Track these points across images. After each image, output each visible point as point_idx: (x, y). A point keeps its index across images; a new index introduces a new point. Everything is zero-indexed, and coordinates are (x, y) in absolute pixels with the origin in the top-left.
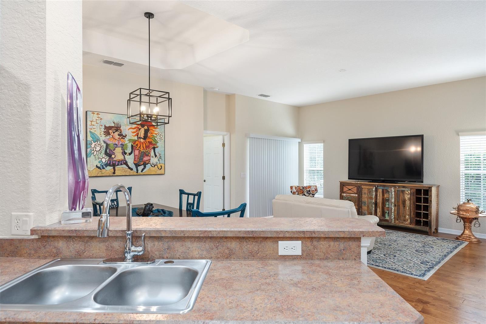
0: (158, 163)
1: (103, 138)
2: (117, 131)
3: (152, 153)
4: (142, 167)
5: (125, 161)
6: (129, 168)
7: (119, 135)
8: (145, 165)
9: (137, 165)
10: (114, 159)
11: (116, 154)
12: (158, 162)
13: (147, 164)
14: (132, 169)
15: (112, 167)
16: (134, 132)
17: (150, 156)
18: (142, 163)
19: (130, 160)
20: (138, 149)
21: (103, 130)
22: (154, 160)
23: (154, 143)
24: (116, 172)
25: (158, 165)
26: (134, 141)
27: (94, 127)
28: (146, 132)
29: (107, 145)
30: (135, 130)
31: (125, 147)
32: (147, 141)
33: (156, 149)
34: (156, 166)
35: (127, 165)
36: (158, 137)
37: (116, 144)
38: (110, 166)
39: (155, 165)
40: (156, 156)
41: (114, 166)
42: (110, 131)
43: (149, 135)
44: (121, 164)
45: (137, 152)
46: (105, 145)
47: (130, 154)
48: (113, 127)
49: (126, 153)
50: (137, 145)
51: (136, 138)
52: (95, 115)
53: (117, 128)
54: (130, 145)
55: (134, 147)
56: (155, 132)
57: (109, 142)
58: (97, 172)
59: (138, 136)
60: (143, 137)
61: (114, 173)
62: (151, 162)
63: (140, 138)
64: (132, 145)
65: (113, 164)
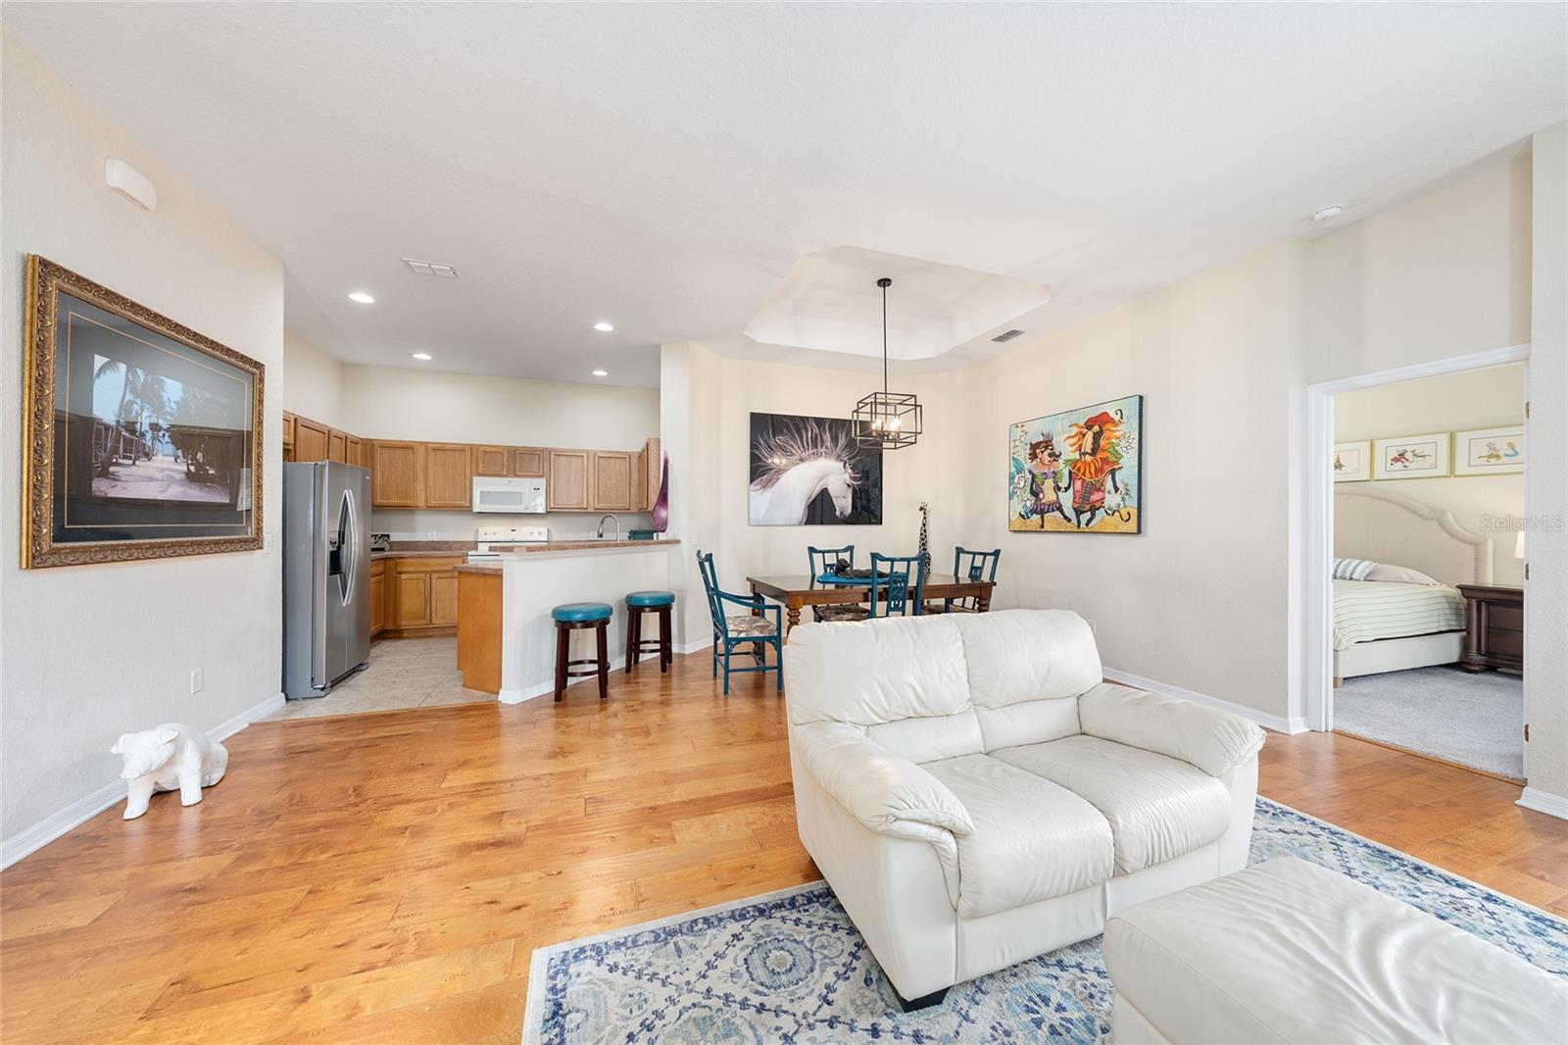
0: (1122, 506)
1: (1028, 465)
2: (1046, 448)
3: (1109, 485)
4: (1088, 515)
5: (1059, 503)
6: (1066, 517)
7: (1050, 455)
8: (1093, 510)
9: (1078, 512)
10: (1043, 501)
11: (1045, 491)
12: (1122, 503)
13: (1098, 509)
14: (1069, 520)
15: (1039, 516)
16: (1072, 445)
17: (1103, 492)
18: (1088, 507)
19: (1067, 500)
20: (1081, 478)
21: (1028, 451)
22: (1112, 500)
23: (1112, 459)
24: (1045, 524)
25: (1122, 511)
26: (1074, 463)
27: (1018, 449)
28: (1097, 437)
29: (1034, 476)
30: (1076, 439)
31: (1058, 476)
32: (1098, 456)
33: (1117, 473)
34: (1117, 514)
35: (1062, 512)
36: (1123, 443)
37: (1045, 473)
38: (1037, 514)
39: (1114, 512)
40: (1117, 489)
41: (1042, 513)
42: (1038, 451)
43: (1102, 443)
44: (1053, 510)
45: (1078, 484)
46: (1030, 477)
47: (1067, 489)
48: (1041, 442)
49: (1059, 489)
50: (1079, 470)
51: (1077, 456)
52: (1020, 429)
53: (1047, 443)
54: (1066, 472)
55: (1073, 475)
56: (1116, 434)
57: (1035, 472)
58: (1019, 524)
59: (1080, 450)
60: (1090, 452)
61: (1042, 526)
62: (1106, 505)
63: (1085, 454)
64: (1070, 472)
65: (1040, 510)
